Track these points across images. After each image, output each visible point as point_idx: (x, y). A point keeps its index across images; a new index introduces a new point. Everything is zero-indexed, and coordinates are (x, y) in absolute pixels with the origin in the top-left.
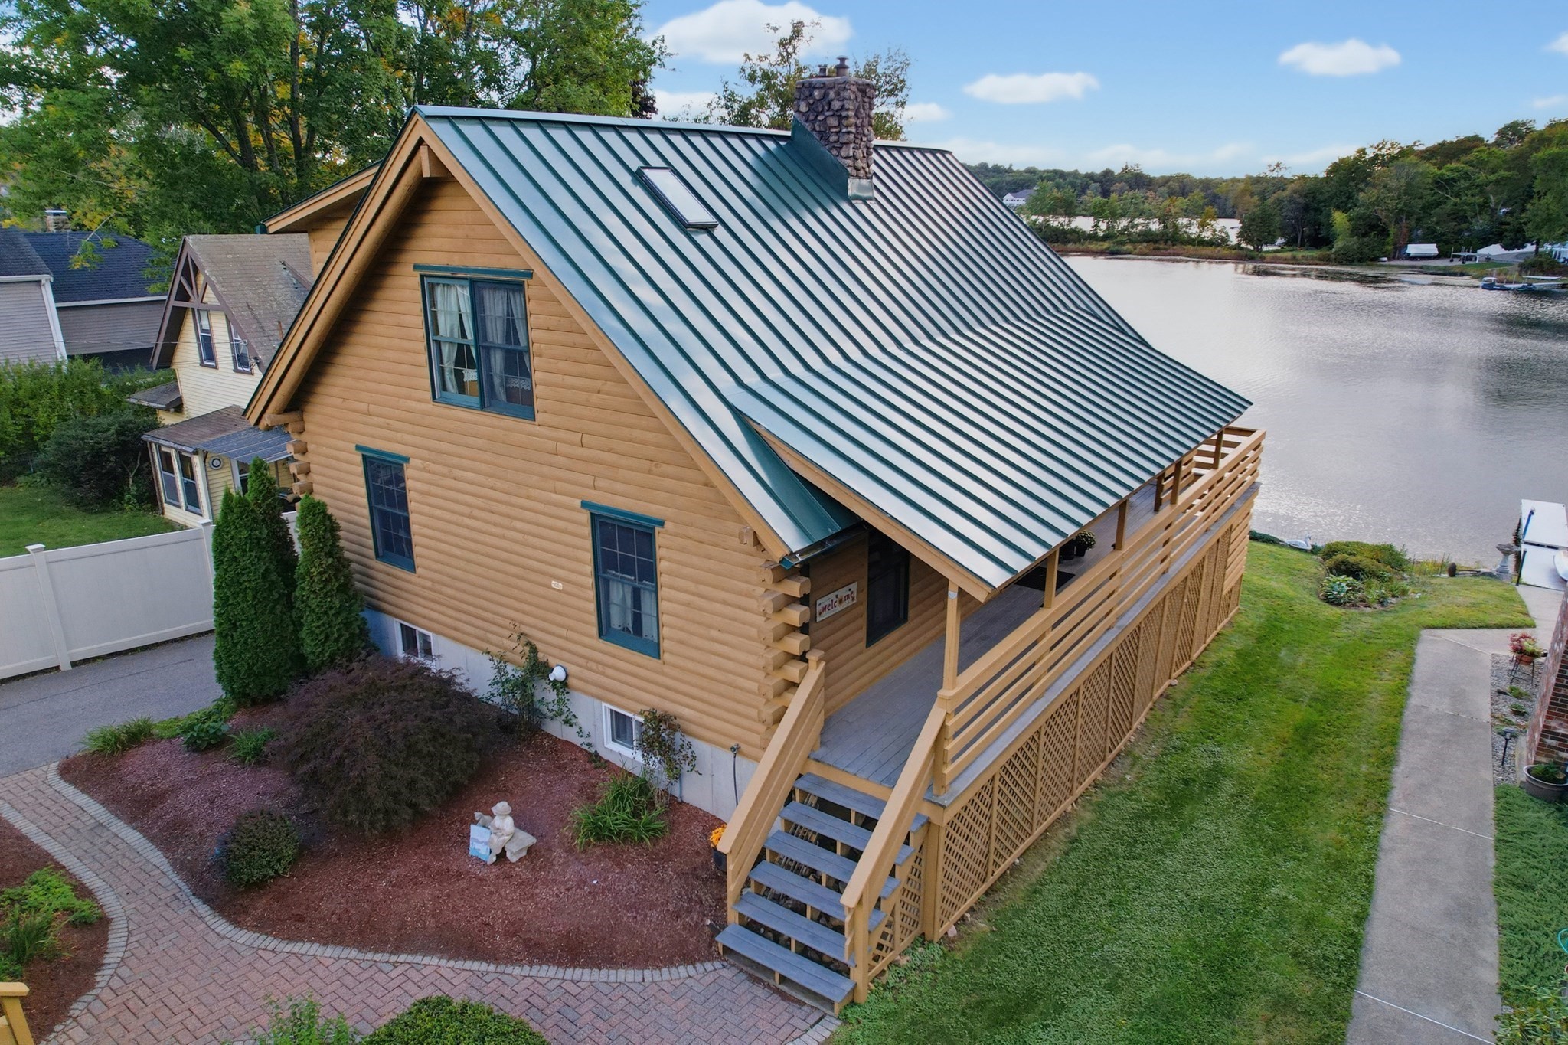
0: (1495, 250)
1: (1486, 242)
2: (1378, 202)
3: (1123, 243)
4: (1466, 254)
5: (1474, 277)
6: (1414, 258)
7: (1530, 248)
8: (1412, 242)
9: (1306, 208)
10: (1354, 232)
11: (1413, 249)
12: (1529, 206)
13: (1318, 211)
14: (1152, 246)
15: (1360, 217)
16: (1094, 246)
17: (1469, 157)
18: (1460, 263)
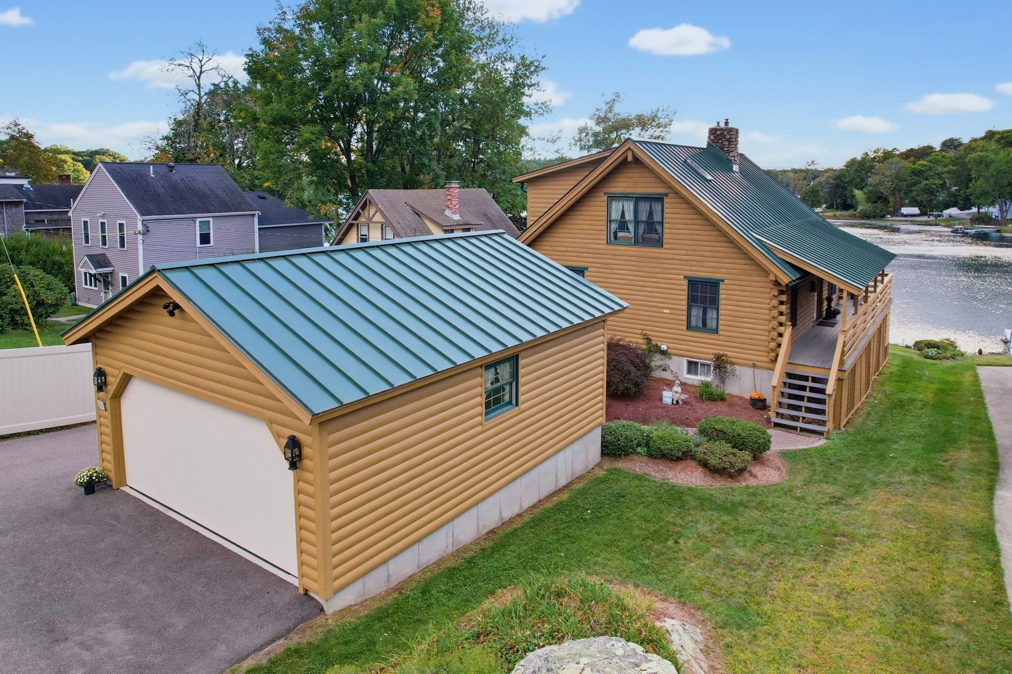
0: (954, 211)
1: (947, 207)
2: (881, 183)
4: (937, 213)
5: (945, 226)
6: (906, 216)
7: (974, 210)
8: (903, 206)
9: (837, 186)
10: (868, 200)
11: (905, 210)
12: (970, 185)
13: (844, 188)
15: (870, 192)
17: (930, 158)
18: (934, 218)
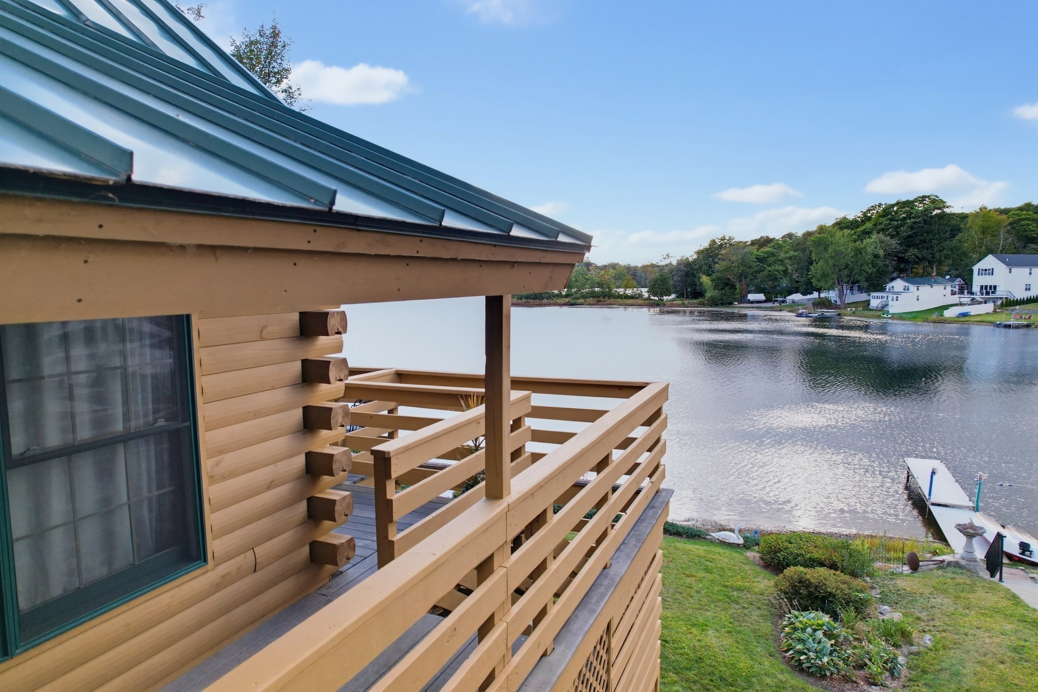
0: (797, 297)
1: (790, 293)
2: (728, 269)
3: (578, 299)
4: (781, 299)
5: (789, 312)
6: (752, 302)
7: (815, 295)
8: (750, 292)
9: (687, 274)
10: (716, 287)
11: (751, 297)
12: (812, 267)
13: (694, 276)
14: (596, 299)
15: (718, 278)
16: (560, 301)
17: (772, 244)
18: (778, 305)
